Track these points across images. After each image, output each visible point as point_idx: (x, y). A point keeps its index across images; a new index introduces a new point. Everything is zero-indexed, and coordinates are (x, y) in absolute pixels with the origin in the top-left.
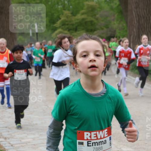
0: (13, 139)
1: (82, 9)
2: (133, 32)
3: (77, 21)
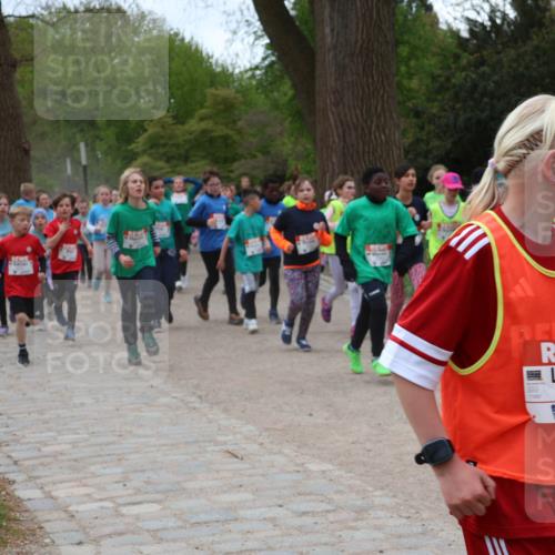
0: (18, 447)
1: (202, 107)
2: (330, 166)
3: (188, 137)
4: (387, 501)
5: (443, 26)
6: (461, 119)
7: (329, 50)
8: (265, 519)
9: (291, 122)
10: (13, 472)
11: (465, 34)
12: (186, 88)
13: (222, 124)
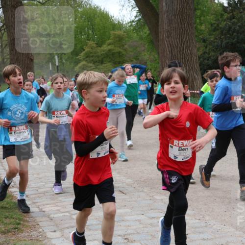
0: (28, 189)
4: (190, 212)
5: (216, 2)
6: (224, 43)
7: (165, 13)
8: (136, 220)
9: (148, 46)
11: (226, 5)
12: (102, 31)
13: (118, 47)
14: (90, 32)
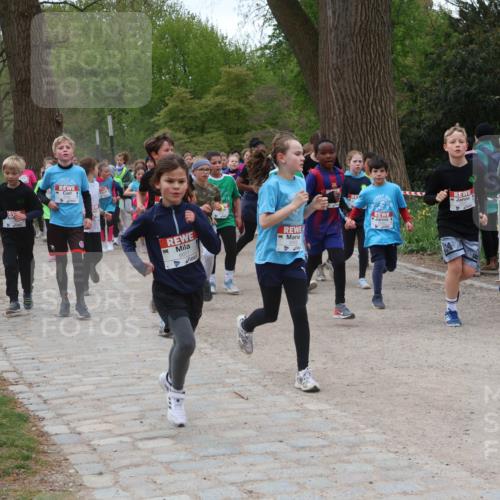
0: (48, 388)
1: (217, 83)
3: (204, 110)
4: (377, 437)
5: (436, 8)
7: (331, 31)
8: (267, 453)
9: (297, 96)
10: (43, 410)
11: (456, 15)
12: (202, 67)
13: (235, 99)
14: (180, 68)
